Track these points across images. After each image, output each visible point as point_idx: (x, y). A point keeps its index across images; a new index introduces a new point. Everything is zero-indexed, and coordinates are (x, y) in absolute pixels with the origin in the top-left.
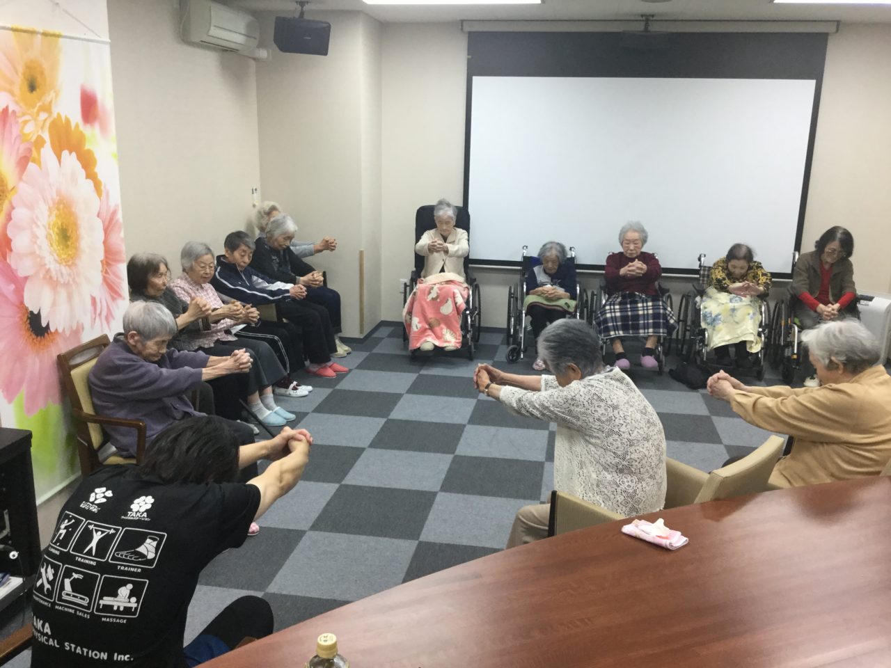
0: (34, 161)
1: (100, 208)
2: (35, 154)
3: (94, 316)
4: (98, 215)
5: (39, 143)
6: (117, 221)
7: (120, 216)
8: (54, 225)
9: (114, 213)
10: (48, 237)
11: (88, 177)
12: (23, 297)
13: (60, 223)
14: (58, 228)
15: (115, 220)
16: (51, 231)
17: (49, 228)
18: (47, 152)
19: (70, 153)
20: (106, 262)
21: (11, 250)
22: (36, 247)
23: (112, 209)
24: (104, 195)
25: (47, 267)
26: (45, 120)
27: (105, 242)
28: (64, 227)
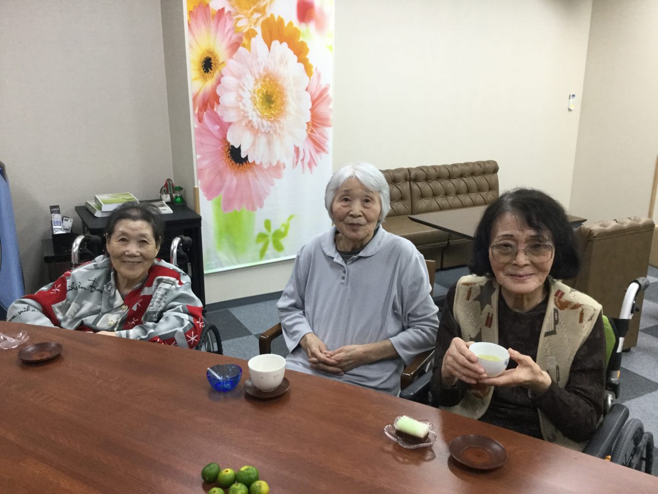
0: (244, 46)
1: (309, 85)
2: (245, 41)
3: (296, 160)
4: (307, 90)
5: (251, 34)
6: (327, 96)
7: (330, 93)
8: (259, 91)
9: (325, 90)
10: (253, 99)
11: (299, 61)
12: (226, 135)
13: (265, 91)
14: (263, 94)
15: (325, 95)
16: (256, 96)
17: (254, 93)
18: (258, 42)
19: (281, 42)
20: (312, 124)
21: (219, 103)
22: (240, 104)
23: (323, 86)
24: (314, 76)
25: (250, 118)
26: (258, 19)
27: (312, 110)
28: (269, 94)
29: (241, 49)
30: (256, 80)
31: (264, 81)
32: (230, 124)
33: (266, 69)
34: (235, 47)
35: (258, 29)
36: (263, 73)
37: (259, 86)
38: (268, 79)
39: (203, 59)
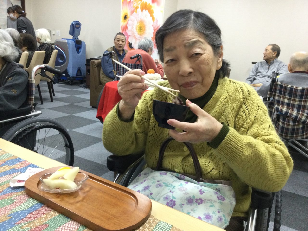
1: (153, 24)
4: (152, 26)
5: (137, 8)
9: (159, 26)
11: (151, 16)
14: (139, 27)
16: (137, 27)
18: (139, 10)
19: (146, 10)
21: (127, 29)
22: (133, 29)
25: (135, 34)
26: (140, 3)
28: (141, 27)
29: (135, 13)
30: (138, 23)
31: (140, 23)
32: (130, 36)
33: (141, 19)
34: (132, 12)
35: (139, 6)
36: (140, 20)
37: (138, 24)
38: (141, 22)
39: (124, 16)
